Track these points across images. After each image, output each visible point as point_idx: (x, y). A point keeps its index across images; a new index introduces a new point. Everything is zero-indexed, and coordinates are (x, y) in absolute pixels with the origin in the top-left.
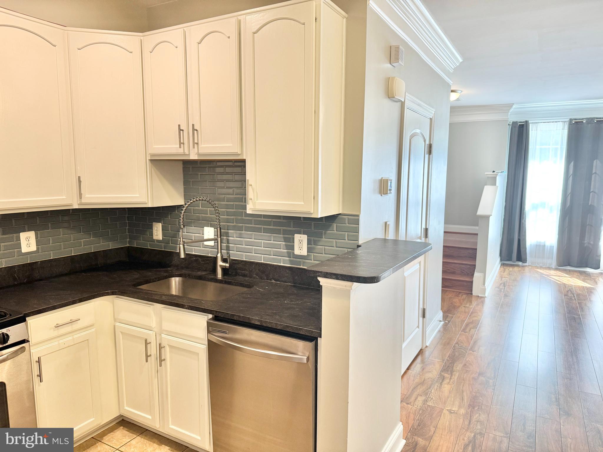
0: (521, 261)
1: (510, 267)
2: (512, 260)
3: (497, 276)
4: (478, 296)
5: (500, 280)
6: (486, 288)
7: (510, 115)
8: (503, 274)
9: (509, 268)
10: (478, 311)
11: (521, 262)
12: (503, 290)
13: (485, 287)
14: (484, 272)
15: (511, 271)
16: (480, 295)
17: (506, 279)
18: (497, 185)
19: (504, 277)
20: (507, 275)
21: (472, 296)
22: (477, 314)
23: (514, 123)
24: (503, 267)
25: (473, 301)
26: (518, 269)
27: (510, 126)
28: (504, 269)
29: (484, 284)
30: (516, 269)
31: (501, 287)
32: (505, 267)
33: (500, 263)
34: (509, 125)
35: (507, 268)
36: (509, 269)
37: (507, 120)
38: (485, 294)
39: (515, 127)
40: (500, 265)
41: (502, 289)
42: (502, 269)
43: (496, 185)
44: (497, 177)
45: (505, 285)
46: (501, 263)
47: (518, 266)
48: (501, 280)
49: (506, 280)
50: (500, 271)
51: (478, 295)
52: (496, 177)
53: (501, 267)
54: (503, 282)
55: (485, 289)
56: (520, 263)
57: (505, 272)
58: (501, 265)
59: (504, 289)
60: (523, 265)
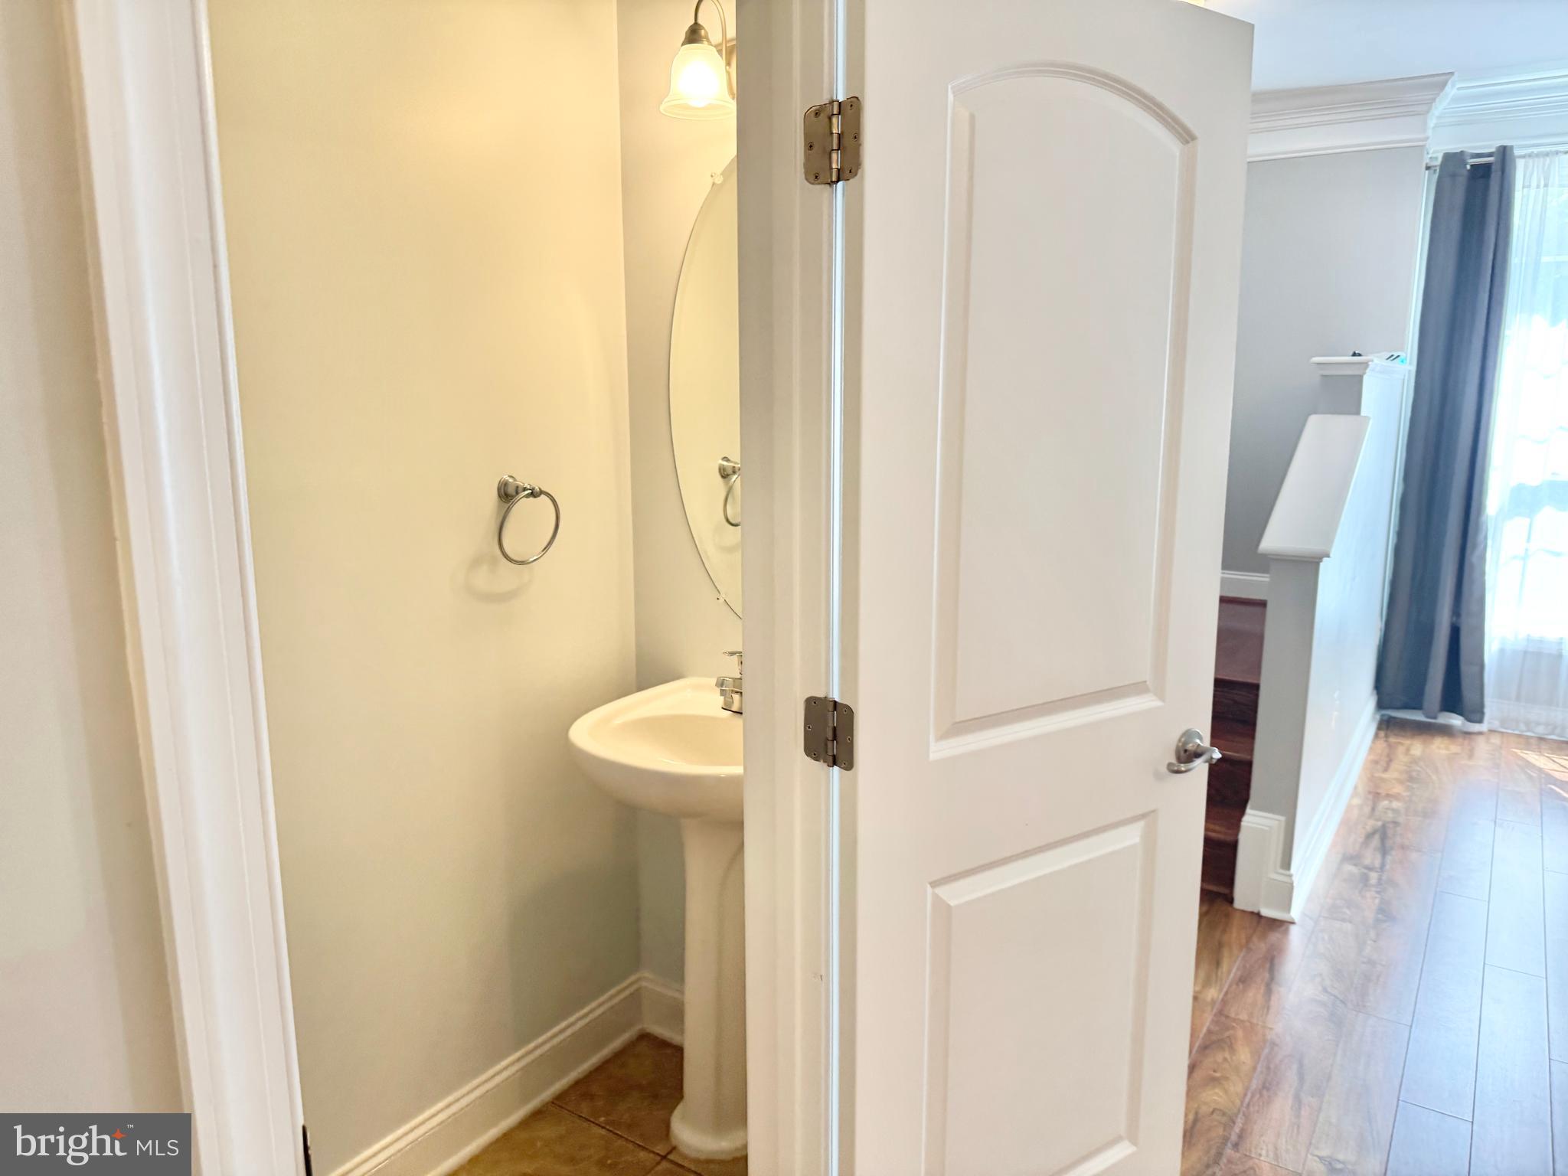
0: (1461, 714)
1: (1413, 736)
2: (1426, 704)
3: (1356, 788)
4: (1258, 915)
5: (1367, 810)
6: (1295, 880)
7: (1436, 127)
8: (1385, 776)
9: (1407, 742)
10: (1240, 1033)
11: (1461, 718)
12: (1374, 876)
13: (1290, 876)
14: (1287, 806)
15: (1415, 761)
16: (1266, 912)
17: (1395, 804)
18: (1364, 412)
19: (1388, 796)
20: (1401, 782)
21: (1227, 916)
22: (1227, 1055)
23: (1452, 160)
24: (1386, 736)
25: (1226, 952)
26: (1447, 749)
27: (1432, 171)
28: (1390, 746)
29: (1286, 863)
30: (1439, 747)
31: (1371, 857)
32: (1393, 740)
33: (1375, 714)
34: (1428, 168)
35: (1400, 740)
36: (1408, 750)
37: (1421, 143)
38: (1288, 907)
39: (1454, 176)
40: (1372, 729)
41: (1370, 869)
42: (1381, 745)
43: (1358, 412)
44: (1366, 378)
45: (1389, 843)
46: (1378, 717)
47: (1446, 731)
48: (1373, 809)
49: (1394, 810)
50: (1372, 757)
51: (1256, 911)
52: (1361, 377)
53: (1376, 736)
54: (1380, 824)
55: (1290, 889)
56: (1456, 721)
57: (1394, 765)
58: (1379, 728)
59: (1383, 866)
60: (1465, 730)
